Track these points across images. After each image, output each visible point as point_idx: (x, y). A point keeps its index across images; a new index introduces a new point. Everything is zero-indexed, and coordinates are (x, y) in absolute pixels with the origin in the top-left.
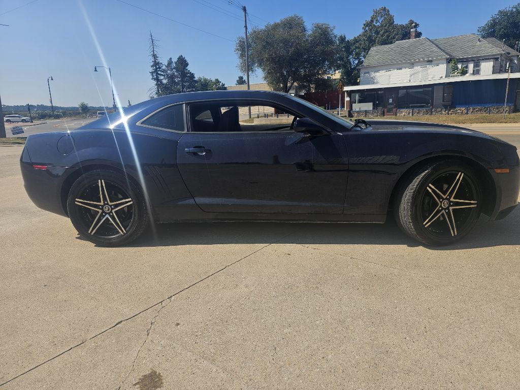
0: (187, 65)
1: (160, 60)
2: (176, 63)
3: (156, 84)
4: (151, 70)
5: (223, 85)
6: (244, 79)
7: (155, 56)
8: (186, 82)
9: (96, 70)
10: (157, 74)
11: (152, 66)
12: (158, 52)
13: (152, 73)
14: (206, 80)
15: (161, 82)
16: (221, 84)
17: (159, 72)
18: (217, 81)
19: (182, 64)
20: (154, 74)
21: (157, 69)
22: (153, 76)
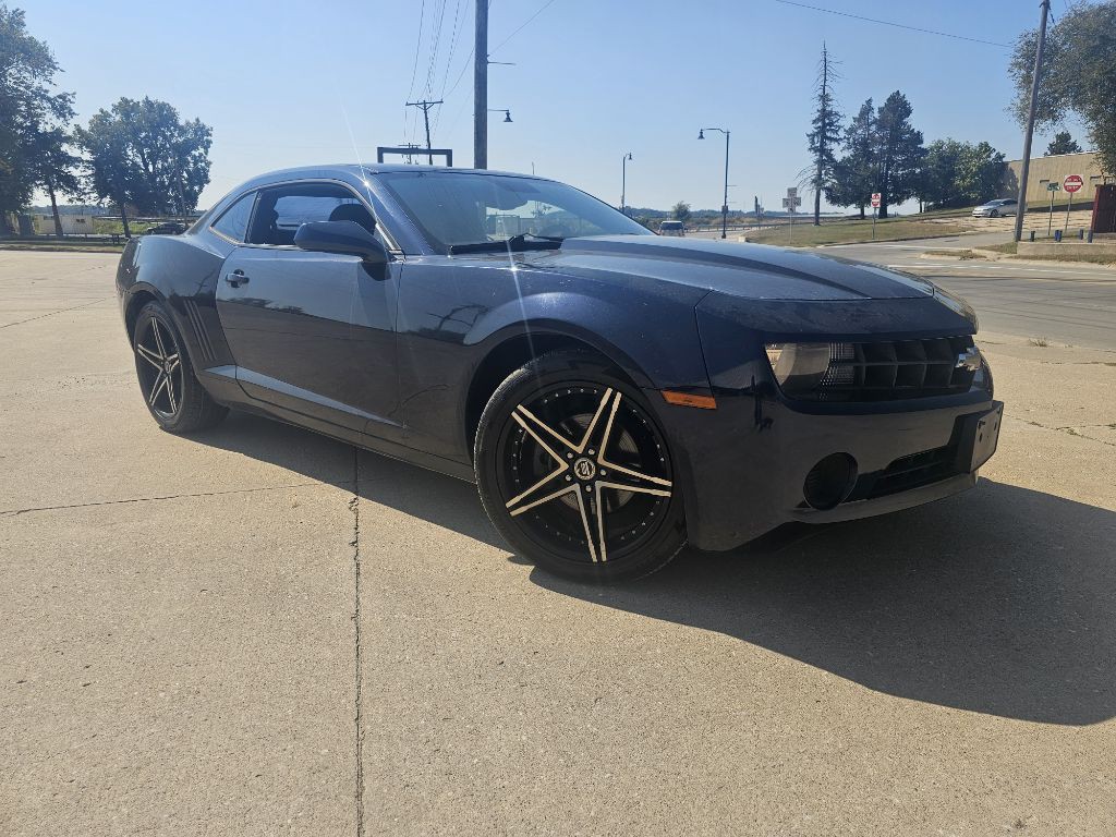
0: (908, 112)
1: (834, 106)
2: (881, 110)
3: (818, 162)
4: (812, 129)
5: (1000, 157)
6: (1072, 141)
7: (824, 98)
8: (896, 153)
9: (701, 137)
10: (824, 137)
11: (814, 122)
12: (834, 89)
13: (812, 137)
14: (954, 147)
15: (830, 157)
16: (993, 155)
17: (828, 134)
18: (986, 148)
19: (894, 111)
20: (816, 140)
21: (824, 125)
22: (813, 143)
